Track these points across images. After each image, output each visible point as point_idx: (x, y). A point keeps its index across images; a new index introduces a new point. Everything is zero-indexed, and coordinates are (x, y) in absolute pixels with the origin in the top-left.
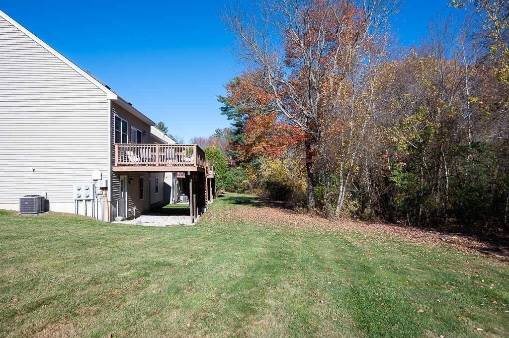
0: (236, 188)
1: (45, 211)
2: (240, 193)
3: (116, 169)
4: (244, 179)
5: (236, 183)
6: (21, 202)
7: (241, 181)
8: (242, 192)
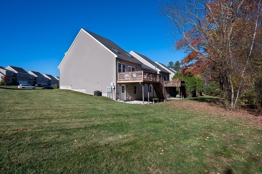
0: (212, 93)
1: (101, 96)
2: (215, 96)
3: (118, 82)
4: (217, 88)
5: (212, 91)
6: (94, 92)
7: (214, 90)
8: (216, 95)
